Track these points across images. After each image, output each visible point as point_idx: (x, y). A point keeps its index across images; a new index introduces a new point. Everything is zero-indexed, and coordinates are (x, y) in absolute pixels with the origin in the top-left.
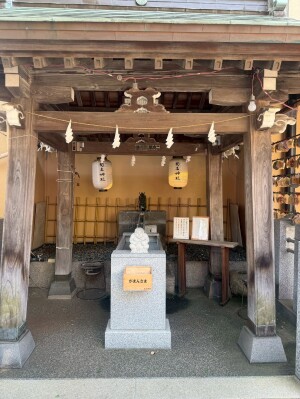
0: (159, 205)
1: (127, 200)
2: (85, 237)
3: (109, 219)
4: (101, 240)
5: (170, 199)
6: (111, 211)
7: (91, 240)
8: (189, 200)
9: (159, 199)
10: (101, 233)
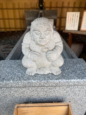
0: (51, 7)
1: (31, 4)
2: (10, 28)
3: (21, 17)
4: (19, 30)
5: (57, 3)
6: (22, 12)
7: (14, 30)
8: (69, 3)
9: (51, 3)
10: (18, 26)
